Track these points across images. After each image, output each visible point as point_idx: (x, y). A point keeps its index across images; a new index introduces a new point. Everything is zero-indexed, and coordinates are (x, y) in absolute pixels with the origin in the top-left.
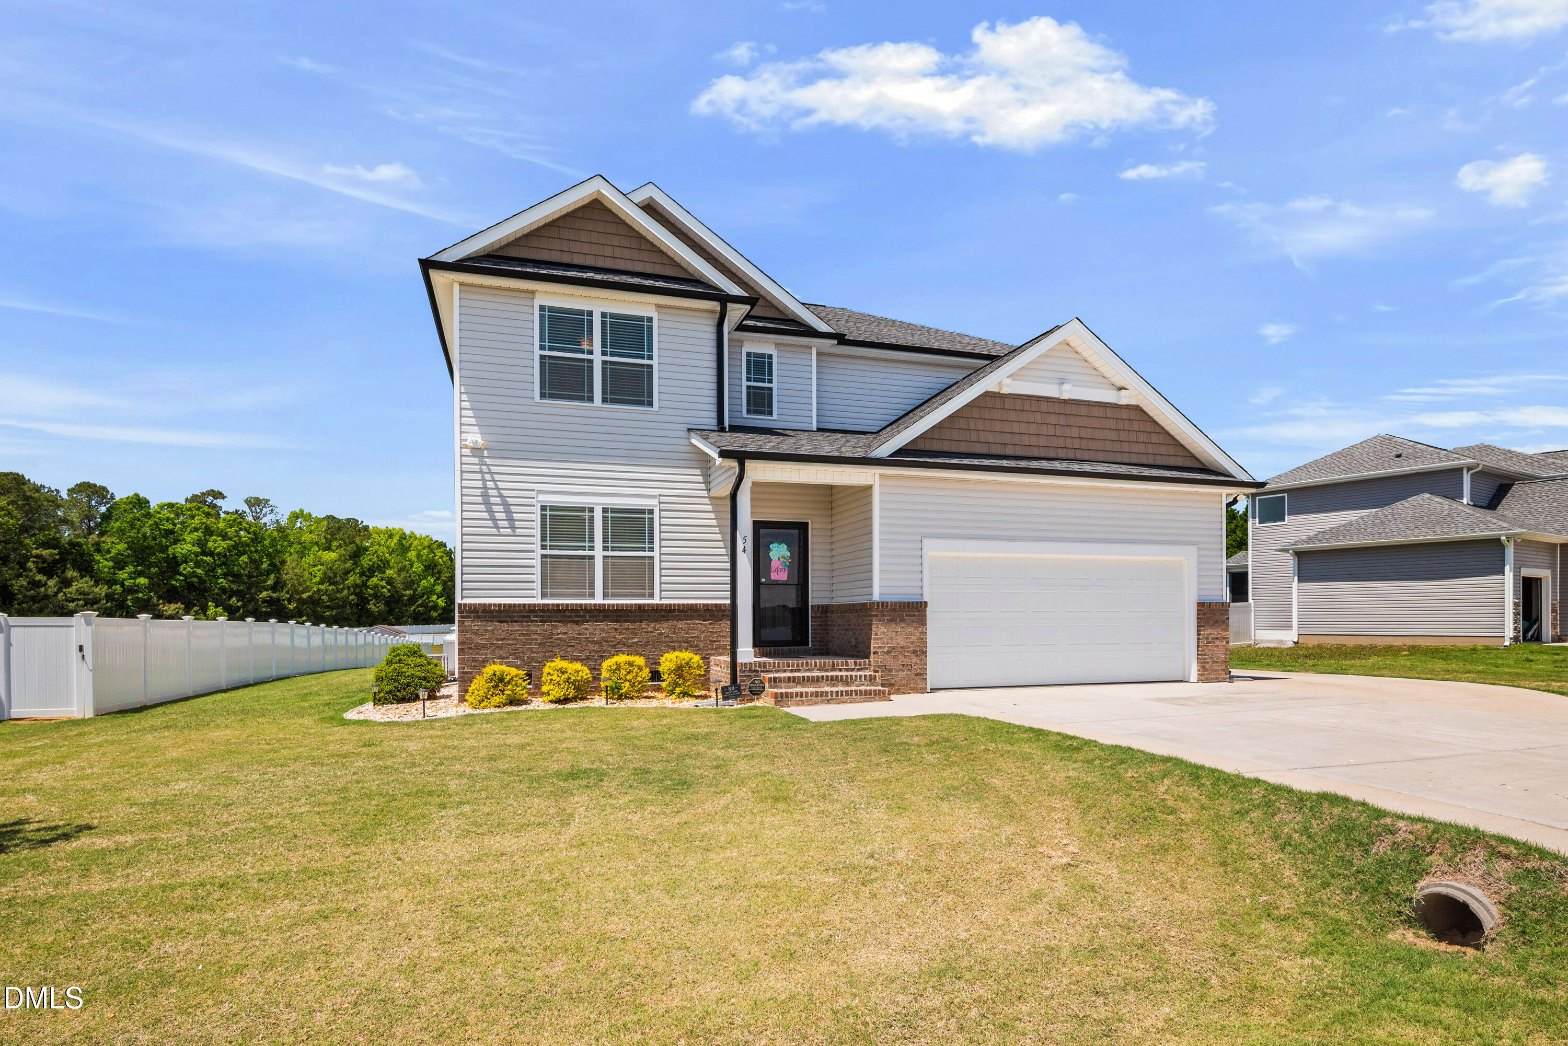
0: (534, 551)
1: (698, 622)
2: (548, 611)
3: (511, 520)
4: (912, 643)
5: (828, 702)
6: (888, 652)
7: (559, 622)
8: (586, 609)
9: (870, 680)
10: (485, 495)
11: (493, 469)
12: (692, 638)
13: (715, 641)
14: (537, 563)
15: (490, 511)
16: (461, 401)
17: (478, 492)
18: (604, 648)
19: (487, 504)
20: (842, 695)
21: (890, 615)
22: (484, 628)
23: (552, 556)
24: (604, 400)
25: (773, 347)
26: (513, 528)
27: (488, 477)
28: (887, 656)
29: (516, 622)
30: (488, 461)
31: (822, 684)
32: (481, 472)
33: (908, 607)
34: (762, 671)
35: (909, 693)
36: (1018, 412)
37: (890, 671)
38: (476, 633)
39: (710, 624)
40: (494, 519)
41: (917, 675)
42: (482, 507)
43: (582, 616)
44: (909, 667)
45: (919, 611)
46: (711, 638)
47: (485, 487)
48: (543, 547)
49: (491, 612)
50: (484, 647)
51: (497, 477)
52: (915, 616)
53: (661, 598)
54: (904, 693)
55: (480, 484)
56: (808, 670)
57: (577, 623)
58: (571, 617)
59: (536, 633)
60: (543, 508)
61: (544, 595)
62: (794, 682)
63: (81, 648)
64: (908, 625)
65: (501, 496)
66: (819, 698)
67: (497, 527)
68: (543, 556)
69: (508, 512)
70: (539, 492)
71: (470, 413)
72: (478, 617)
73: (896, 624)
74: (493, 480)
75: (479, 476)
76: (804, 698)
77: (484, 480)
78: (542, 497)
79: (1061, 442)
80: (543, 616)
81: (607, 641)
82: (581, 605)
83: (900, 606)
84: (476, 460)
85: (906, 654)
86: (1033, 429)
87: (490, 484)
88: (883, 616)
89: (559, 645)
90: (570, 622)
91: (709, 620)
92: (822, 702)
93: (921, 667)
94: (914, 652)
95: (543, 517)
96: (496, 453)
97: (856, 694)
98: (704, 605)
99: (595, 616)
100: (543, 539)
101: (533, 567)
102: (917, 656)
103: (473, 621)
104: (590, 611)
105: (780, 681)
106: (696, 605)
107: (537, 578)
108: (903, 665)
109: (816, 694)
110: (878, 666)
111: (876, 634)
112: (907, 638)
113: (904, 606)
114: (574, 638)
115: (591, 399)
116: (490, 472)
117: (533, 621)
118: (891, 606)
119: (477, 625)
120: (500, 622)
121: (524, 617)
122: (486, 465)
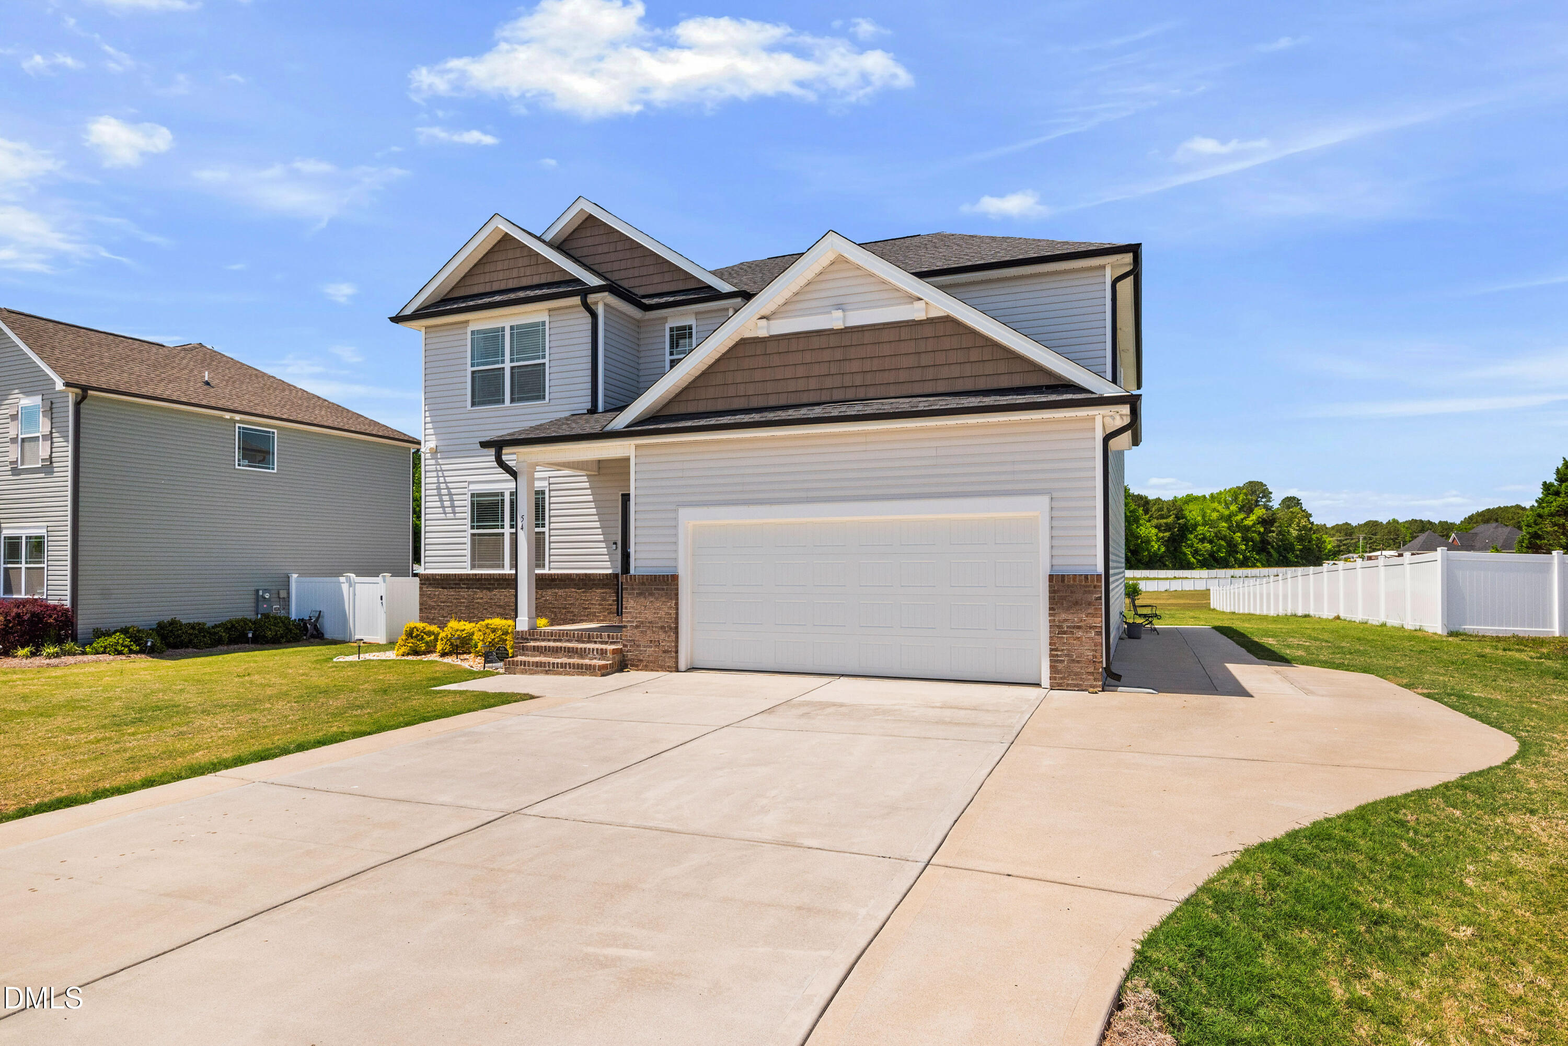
0: (465, 531)
1: (573, 590)
2: (470, 579)
3: (453, 506)
4: (660, 618)
5: (547, 672)
6: (637, 627)
7: (478, 589)
8: (494, 578)
9: (602, 654)
10: (439, 489)
11: (444, 467)
12: (569, 604)
13: (586, 608)
14: (468, 540)
15: (441, 501)
16: (425, 417)
17: (434, 486)
18: (507, 612)
19: (440, 495)
20: (558, 667)
21: (639, 589)
22: (433, 593)
23: (480, 535)
24: (512, 401)
25: (693, 317)
26: (454, 513)
27: (440, 474)
28: (636, 631)
29: (452, 588)
30: (440, 461)
31: (561, 655)
32: (437, 471)
33: (655, 581)
34: (531, 640)
35: (658, 671)
36: (782, 354)
37: (639, 646)
38: (429, 597)
39: (583, 592)
40: (443, 507)
41: (665, 652)
42: (437, 498)
43: (492, 584)
44: (657, 643)
45: (668, 585)
46: (583, 606)
47: (439, 483)
48: (473, 527)
49: (438, 579)
50: (433, 607)
51: (446, 473)
52: (663, 589)
53: (550, 569)
54: (652, 670)
55: (435, 480)
56: (568, 641)
57: (489, 589)
58: (485, 584)
59: (463, 598)
60: (473, 495)
61: (473, 567)
62: (538, 651)
63: (381, 597)
64: (657, 599)
65: (448, 488)
66: (539, 668)
67: (445, 513)
68: (473, 535)
69: (452, 500)
70: (470, 483)
71: (429, 426)
72: (430, 584)
73: (645, 597)
74: (444, 476)
75: (435, 474)
76: (527, 667)
77: (438, 477)
78: (472, 487)
79: (837, 382)
80: (468, 584)
81: (509, 606)
82: (490, 575)
83: (647, 579)
84: (433, 462)
85: (654, 629)
86: (801, 371)
87: (442, 480)
88: (633, 589)
89: (478, 608)
90: (485, 589)
91: (581, 589)
92: (541, 672)
93: (668, 644)
94: (662, 627)
95: (473, 504)
96: (446, 455)
97: (570, 668)
98: (577, 575)
99: (501, 584)
100: (473, 521)
101: (465, 544)
102: (666, 632)
103: (427, 587)
104: (497, 580)
105: (527, 650)
106: (571, 575)
107: (468, 552)
108: (651, 641)
109: (537, 664)
110: (627, 641)
111: (626, 608)
112: (655, 613)
113: (651, 580)
114: (487, 603)
115: (503, 402)
116: (442, 471)
117: (462, 588)
118: (639, 579)
119: (429, 590)
120: (443, 588)
121: (456, 584)
122: (439, 464)
